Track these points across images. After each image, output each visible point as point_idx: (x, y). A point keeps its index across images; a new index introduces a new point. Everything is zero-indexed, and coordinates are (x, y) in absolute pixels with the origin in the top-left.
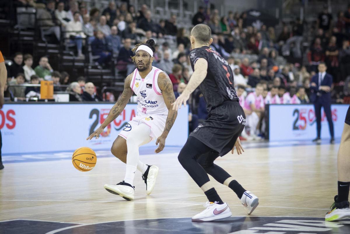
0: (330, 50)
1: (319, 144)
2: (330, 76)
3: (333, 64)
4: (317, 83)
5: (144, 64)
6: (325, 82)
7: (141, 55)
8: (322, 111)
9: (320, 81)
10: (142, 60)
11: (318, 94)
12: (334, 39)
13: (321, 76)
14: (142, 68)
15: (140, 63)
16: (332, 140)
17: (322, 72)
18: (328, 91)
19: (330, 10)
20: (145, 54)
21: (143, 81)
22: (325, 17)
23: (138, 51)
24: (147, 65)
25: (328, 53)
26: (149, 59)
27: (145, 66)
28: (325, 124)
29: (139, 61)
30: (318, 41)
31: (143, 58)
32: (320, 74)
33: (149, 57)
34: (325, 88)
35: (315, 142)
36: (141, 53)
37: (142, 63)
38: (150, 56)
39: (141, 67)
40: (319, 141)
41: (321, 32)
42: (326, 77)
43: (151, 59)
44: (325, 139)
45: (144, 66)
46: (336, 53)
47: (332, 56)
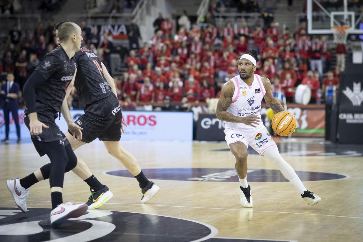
0: (20, 62)
1: (7, 144)
2: (17, 85)
3: (21, 74)
4: (6, 91)
5: (246, 72)
6: (13, 90)
7: (243, 64)
8: (11, 115)
9: (8, 89)
10: (245, 68)
11: (7, 100)
12: (24, 53)
13: (10, 84)
14: (245, 76)
15: (242, 71)
16: (19, 140)
17: (10, 81)
18: (16, 98)
19: (19, 28)
20: (248, 63)
21: (250, 88)
22: (15, 34)
23: (241, 59)
24: (250, 73)
25: (17, 64)
26: (251, 69)
27: (248, 75)
28: (13, 127)
29: (241, 69)
30: (9, 54)
31: (246, 66)
32: (8, 83)
33: (251, 66)
34: (13, 95)
35: (4, 142)
36: (244, 62)
37: (245, 72)
38: (253, 65)
39: (243, 75)
40: (7, 142)
41: (12, 46)
42: (13, 85)
43: (254, 68)
44: (13, 140)
45: (246, 74)
46: (24, 65)
47: (21, 68)
